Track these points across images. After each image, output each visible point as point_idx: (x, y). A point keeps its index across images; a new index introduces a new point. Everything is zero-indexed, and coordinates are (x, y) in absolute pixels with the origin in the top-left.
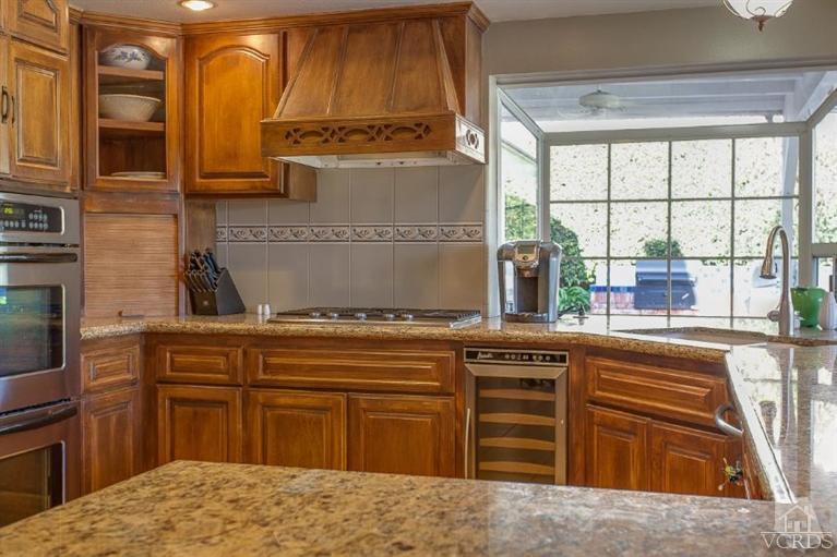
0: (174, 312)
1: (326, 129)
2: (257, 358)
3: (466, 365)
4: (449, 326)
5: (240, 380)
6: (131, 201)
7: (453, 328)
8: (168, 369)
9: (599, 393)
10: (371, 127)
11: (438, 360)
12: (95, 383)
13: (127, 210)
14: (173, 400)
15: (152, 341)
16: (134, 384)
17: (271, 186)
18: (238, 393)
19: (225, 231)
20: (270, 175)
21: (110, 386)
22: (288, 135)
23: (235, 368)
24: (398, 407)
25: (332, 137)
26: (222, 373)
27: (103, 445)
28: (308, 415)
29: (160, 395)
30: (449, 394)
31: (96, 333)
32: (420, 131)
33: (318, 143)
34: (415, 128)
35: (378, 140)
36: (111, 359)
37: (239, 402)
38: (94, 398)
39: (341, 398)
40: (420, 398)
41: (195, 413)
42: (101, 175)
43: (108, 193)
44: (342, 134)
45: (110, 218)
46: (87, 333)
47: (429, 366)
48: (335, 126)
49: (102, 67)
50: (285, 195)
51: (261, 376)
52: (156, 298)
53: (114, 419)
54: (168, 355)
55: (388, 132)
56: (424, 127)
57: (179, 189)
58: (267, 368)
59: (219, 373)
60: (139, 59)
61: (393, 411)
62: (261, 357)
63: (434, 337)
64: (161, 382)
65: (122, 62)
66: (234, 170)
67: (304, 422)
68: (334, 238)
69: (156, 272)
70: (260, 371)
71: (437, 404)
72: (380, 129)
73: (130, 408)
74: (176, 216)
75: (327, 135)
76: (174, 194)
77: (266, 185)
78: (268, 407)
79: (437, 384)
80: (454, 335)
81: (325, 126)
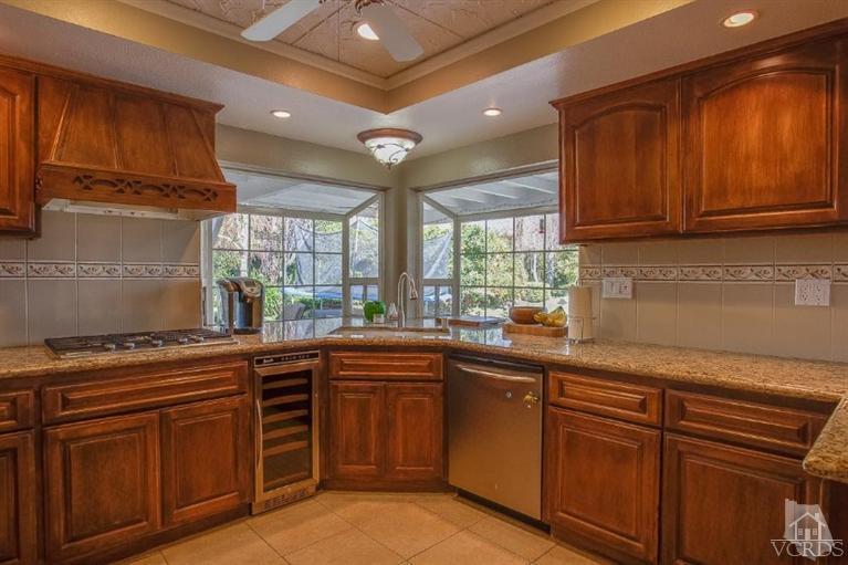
1: (121, 181)
2: (57, 396)
3: (257, 370)
5: (32, 423)
9: (341, 373)
10: (166, 186)
11: (235, 369)
17: (21, 225)
18: (30, 435)
20: (17, 213)
25: (126, 188)
26: (7, 419)
30: (243, 393)
32: (209, 195)
34: (205, 193)
35: (172, 197)
37: (31, 445)
39: (154, 415)
44: (137, 187)
47: (229, 374)
48: (130, 180)
50: (37, 234)
51: (61, 413)
55: (181, 192)
56: (211, 192)
58: (68, 403)
62: (60, 394)
68: (58, 274)
70: (60, 408)
71: (235, 402)
72: (174, 188)
75: (122, 186)
77: (15, 223)
79: (234, 387)
81: (120, 177)
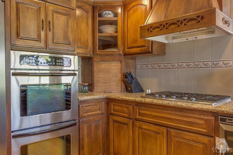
0: (120, 91)
1: (161, 25)
2: (136, 110)
3: (220, 124)
4: (212, 105)
5: (131, 117)
6: (107, 57)
7: (214, 106)
8: (112, 111)
10: (178, 21)
11: (206, 120)
12: (86, 114)
13: (106, 60)
14: (114, 121)
15: (109, 101)
16: (103, 114)
17: (147, 50)
18: (131, 122)
19: (138, 66)
20: (146, 46)
21: (92, 115)
22: (148, 30)
23: (130, 113)
24: (187, 137)
25: (163, 28)
26: (126, 114)
27: (89, 134)
28: (152, 134)
29: (110, 118)
30: (212, 137)
31: (85, 99)
32: (199, 19)
33: (158, 31)
34: (197, 18)
35: (181, 26)
36: (93, 106)
37: (131, 125)
38: (85, 119)
39: (164, 130)
40: (198, 135)
41: (119, 126)
42: (98, 50)
43: (101, 55)
44: (167, 26)
45: (102, 62)
46: (81, 99)
47: (201, 122)
48: (164, 23)
49: (99, 18)
50: (152, 52)
51: (138, 117)
52: (115, 87)
53: (93, 126)
54: (112, 106)
55: (185, 22)
56: (201, 17)
57: (121, 53)
58: (140, 114)
59: (125, 113)
60: (111, 14)
61: (185, 139)
62: (138, 110)
63: (204, 110)
64: (110, 114)
65: (106, 16)
66: (136, 45)
67: (151, 136)
68: (171, 67)
69: (115, 79)
70: (138, 115)
71: (206, 139)
72: (182, 21)
73: (101, 122)
74: (121, 61)
75: (162, 27)
76: (120, 55)
77: (146, 50)
78: (140, 128)
79: (205, 131)
80: (213, 110)
81: (161, 24)
